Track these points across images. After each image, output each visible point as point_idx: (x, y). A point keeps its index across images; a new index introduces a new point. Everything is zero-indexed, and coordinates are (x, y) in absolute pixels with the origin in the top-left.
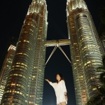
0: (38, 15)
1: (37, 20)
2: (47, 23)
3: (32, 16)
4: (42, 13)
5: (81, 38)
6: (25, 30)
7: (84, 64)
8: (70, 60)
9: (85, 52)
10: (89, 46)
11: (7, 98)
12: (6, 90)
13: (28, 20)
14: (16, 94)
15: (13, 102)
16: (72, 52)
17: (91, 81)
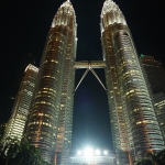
2: (76, 39)
3: (59, 29)
5: (122, 61)
6: (53, 47)
10: (132, 72)
11: (34, 130)
14: (44, 126)
15: (42, 135)
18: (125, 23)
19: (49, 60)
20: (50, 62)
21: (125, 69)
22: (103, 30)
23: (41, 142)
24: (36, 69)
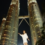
0: (15, 5)
1: (15, 7)
2: (19, 9)
3: (13, 5)
4: (17, 4)
5: (34, 15)
6: (10, 12)
7: (35, 26)
8: (29, 24)
9: (36, 21)
10: (37, 19)
11: (2, 40)
12: (2, 37)
13: (11, 7)
14: (6, 39)
15: (5, 42)
16: (30, 21)
17: (38, 33)
19: (8, 16)
20: (9, 17)
21: (35, 18)
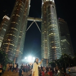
2: (30, 6)
14: (11, 45)
15: (9, 49)
18: (53, 2)
21: (51, 24)
22: (43, 4)
23: (9, 52)
24: (8, 18)
